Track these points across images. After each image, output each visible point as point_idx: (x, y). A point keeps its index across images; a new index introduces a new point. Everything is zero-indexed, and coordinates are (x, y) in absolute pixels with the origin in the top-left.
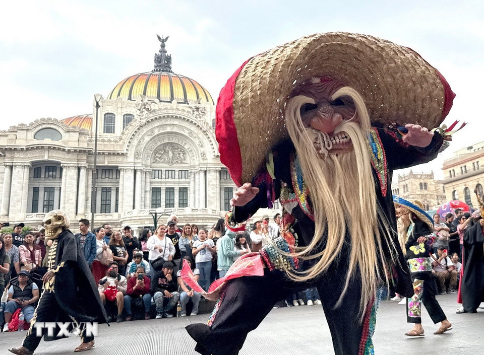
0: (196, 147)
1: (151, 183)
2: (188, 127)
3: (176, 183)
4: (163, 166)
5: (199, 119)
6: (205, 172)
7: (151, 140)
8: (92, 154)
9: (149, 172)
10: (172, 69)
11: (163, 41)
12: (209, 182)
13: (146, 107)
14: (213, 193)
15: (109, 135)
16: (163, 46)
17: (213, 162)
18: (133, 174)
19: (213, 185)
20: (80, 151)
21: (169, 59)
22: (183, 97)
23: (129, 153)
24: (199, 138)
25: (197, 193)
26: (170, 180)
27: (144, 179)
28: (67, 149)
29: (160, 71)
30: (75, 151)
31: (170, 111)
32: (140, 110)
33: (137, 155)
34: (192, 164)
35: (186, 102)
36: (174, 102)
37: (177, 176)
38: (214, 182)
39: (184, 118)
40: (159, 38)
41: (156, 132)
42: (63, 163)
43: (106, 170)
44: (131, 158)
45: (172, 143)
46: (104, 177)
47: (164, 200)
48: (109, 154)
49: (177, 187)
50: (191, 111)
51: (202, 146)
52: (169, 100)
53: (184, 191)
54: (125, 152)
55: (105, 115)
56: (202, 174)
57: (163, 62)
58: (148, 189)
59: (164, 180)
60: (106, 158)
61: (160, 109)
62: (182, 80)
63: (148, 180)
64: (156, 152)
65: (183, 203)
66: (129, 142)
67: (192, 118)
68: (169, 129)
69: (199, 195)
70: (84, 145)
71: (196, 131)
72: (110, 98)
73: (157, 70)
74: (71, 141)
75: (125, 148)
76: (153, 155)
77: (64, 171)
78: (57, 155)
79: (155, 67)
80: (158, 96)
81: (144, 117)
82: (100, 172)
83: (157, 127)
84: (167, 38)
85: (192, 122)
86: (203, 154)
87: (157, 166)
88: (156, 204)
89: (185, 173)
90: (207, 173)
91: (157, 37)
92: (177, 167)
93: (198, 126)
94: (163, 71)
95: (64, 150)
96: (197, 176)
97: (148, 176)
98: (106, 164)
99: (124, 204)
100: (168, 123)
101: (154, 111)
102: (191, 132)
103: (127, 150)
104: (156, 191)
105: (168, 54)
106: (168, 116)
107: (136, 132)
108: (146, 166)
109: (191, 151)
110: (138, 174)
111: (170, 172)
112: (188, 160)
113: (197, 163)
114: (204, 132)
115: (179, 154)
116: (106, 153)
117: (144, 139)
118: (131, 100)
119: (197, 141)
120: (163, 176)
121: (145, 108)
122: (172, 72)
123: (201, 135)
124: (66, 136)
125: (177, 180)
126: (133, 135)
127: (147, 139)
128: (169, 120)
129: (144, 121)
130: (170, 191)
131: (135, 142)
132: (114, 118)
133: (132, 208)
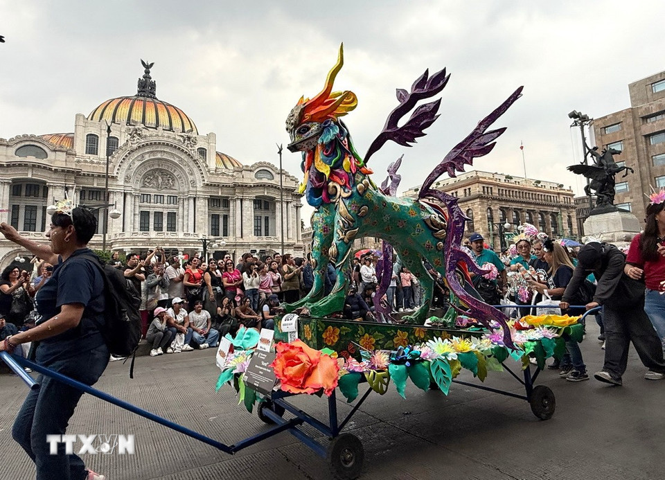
0: (185, 174)
1: (140, 207)
2: (179, 155)
3: (165, 208)
4: (153, 191)
5: (190, 148)
6: (195, 199)
7: (140, 165)
8: (80, 175)
9: (138, 196)
10: (156, 96)
11: (148, 67)
12: (198, 209)
13: (138, 132)
14: (202, 219)
15: (92, 157)
16: (147, 72)
17: (201, 189)
18: (122, 197)
19: (202, 211)
20: (68, 171)
21: (153, 86)
22: (168, 124)
23: (119, 176)
24: (189, 166)
25: (185, 218)
26: (159, 204)
27: (133, 203)
28: (53, 168)
29: (144, 96)
30: (63, 171)
31: (161, 138)
32: (130, 135)
33: (127, 179)
34: (181, 190)
35: (171, 129)
36: (160, 128)
37: (165, 202)
38: (203, 209)
39: (176, 147)
40: (143, 63)
41: (147, 157)
42: (49, 182)
43: (93, 192)
44: (121, 182)
45: (162, 170)
46: (91, 198)
47: (153, 224)
48: (99, 176)
49: (165, 212)
50: (182, 140)
51: (192, 174)
52: (154, 127)
53: (172, 216)
54: (115, 175)
55: (87, 136)
56: (192, 201)
57: (147, 88)
58: (137, 212)
59: (153, 204)
60: (95, 180)
61: (151, 136)
62: (167, 106)
63: (137, 204)
64: (145, 176)
65: (172, 228)
66: (120, 166)
67: (184, 147)
68: (159, 156)
69: (188, 220)
70: (73, 166)
71: (186, 159)
72: (92, 119)
73: (141, 96)
74: (58, 160)
75: (116, 171)
76: (142, 180)
77: (50, 190)
78: (42, 174)
79: (139, 92)
80: (144, 122)
81: (135, 142)
82: (87, 193)
83: (148, 153)
84: (152, 64)
85: (183, 150)
86: (193, 182)
87: (147, 190)
88: (145, 227)
89: (174, 199)
90: (197, 200)
91: (141, 62)
92: (166, 193)
93: (189, 155)
94: (148, 97)
95: (50, 169)
96: (186, 203)
97: (137, 200)
98: (95, 186)
99: (114, 226)
100: (159, 149)
101: (146, 136)
102: (182, 160)
103: (117, 173)
104: (145, 215)
105: (153, 80)
106: (159, 143)
107: (126, 156)
108: (135, 190)
109: (180, 178)
110: (128, 197)
111: (159, 197)
112: (176, 186)
113: (186, 190)
114: (195, 161)
115: (168, 180)
116: (96, 175)
117: (134, 163)
118: (114, 122)
119: (187, 170)
120: (152, 201)
121: (136, 133)
122: (156, 99)
123: (191, 163)
124: (51, 155)
125: (166, 205)
126: (124, 159)
127: (138, 163)
128: (160, 146)
129: (135, 146)
130: (159, 215)
131: (125, 166)
132: (98, 140)
133: (122, 230)
